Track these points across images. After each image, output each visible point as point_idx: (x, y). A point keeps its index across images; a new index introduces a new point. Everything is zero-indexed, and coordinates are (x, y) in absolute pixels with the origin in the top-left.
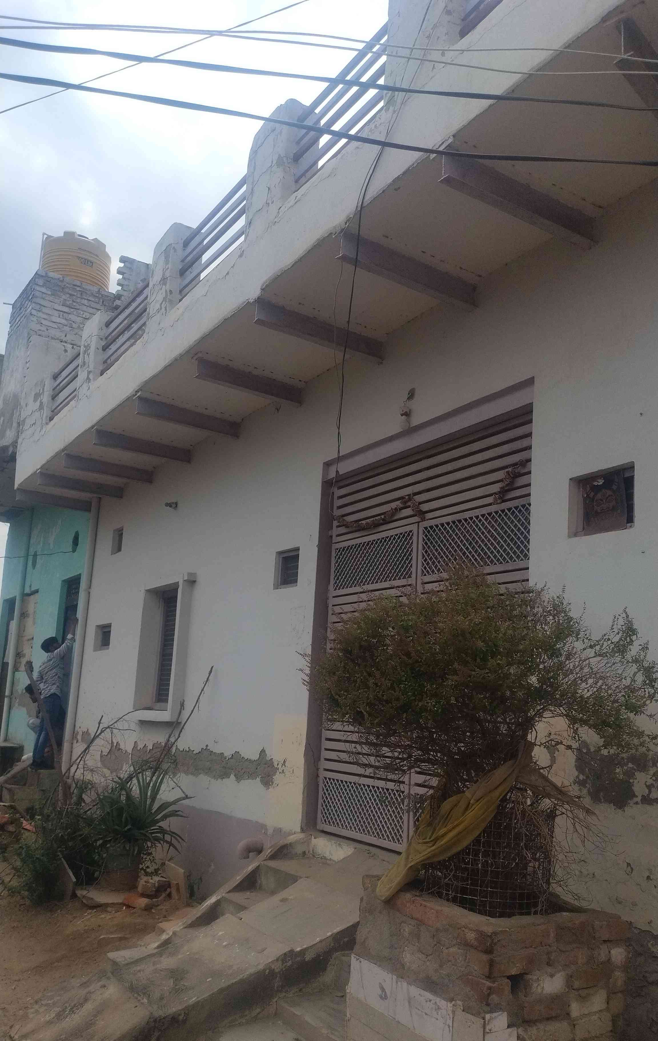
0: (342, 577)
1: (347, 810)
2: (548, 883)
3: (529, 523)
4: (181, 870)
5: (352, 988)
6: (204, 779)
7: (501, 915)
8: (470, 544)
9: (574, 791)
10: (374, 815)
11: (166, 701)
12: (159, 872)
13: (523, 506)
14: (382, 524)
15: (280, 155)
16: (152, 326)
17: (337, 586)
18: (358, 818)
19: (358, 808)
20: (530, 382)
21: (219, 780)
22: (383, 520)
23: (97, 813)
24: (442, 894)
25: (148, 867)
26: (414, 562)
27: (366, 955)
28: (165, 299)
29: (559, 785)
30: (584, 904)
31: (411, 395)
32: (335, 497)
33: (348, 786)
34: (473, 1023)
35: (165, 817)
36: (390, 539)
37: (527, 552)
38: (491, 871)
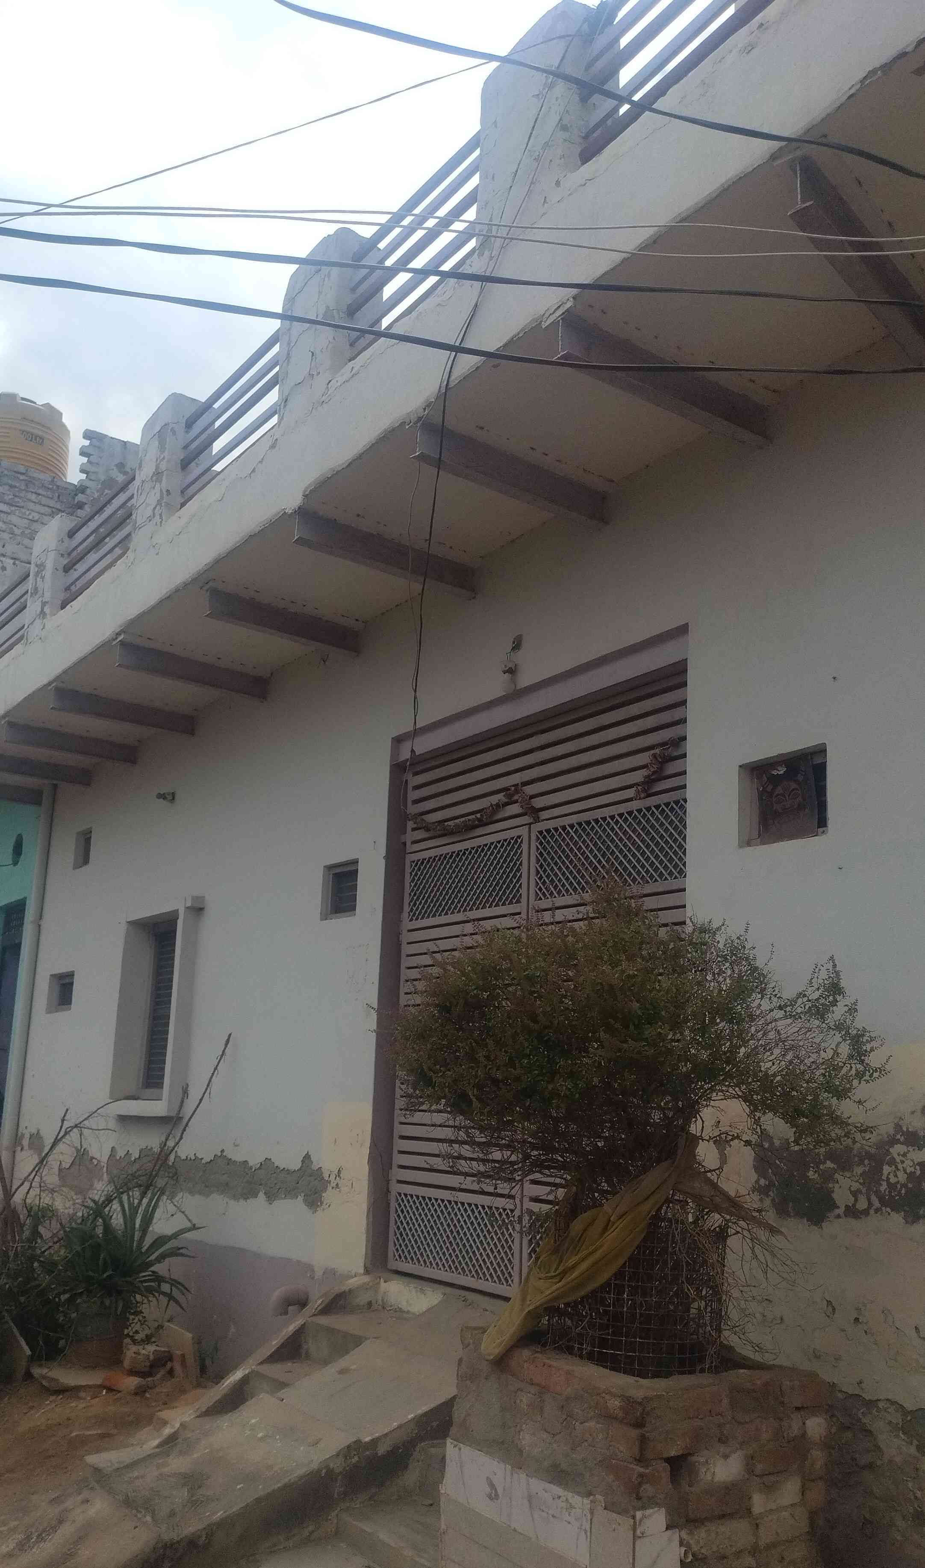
0: (421, 902)
1: (431, 1239)
2: (719, 1330)
3: (685, 826)
4: (188, 1334)
5: (449, 1487)
6: (218, 1201)
7: (656, 1375)
8: (604, 855)
9: (752, 1202)
10: (471, 1246)
11: (160, 1085)
12: (153, 1340)
13: (677, 802)
14: (477, 827)
15: (328, 307)
16: (139, 540)
17: (414, 915)
18: (448, 1250)
19: (448, 1236)
20: (683, 630)
21: (242, 1202)
22: (479, 820)
23: (60, 1253)
24: (573, 1347)
25: (137, 1332)
26: (524, 880)
27: (467, 1438)
28: (159, 503)
29: (732, 1194)
30: (768, 1359)
31: (517, 645)
32: (410, 786)
33: (433, 1205)
34: (619, 1524)
35: (163, 1257)
36: (490, 847)
37: (682, 867)
38: (641, 1315)
